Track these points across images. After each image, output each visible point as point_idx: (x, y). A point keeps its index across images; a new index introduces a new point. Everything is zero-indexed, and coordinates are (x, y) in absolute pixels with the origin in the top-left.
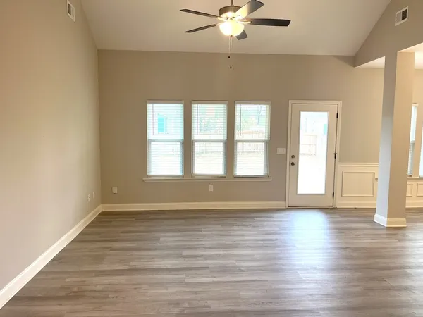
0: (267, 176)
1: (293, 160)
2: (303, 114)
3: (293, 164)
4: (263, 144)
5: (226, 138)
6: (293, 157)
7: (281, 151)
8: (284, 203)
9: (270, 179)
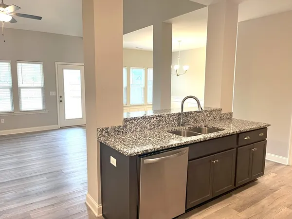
0: (44, 109)
1: (61, 99)
2: (65, 71)
3: (61, 101)
4: (40, 89)
5: (11, 86)
6: (61, 97)
7: (52, 94)
8: (57, 125)
9: (47, 112)
